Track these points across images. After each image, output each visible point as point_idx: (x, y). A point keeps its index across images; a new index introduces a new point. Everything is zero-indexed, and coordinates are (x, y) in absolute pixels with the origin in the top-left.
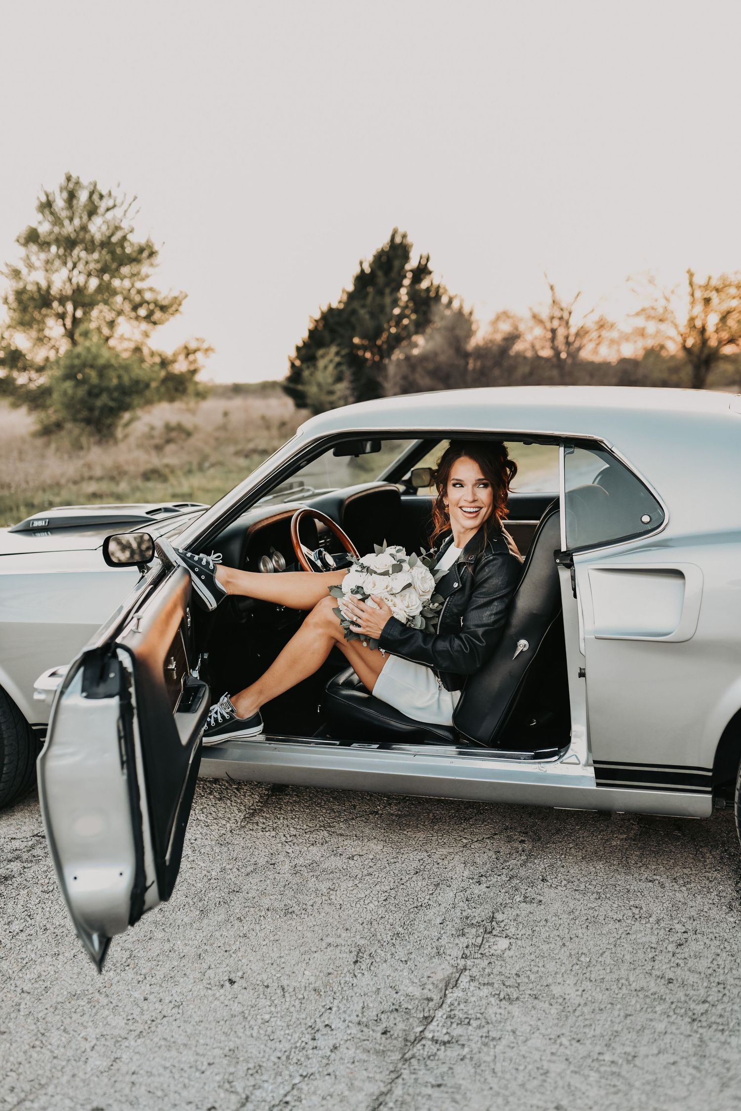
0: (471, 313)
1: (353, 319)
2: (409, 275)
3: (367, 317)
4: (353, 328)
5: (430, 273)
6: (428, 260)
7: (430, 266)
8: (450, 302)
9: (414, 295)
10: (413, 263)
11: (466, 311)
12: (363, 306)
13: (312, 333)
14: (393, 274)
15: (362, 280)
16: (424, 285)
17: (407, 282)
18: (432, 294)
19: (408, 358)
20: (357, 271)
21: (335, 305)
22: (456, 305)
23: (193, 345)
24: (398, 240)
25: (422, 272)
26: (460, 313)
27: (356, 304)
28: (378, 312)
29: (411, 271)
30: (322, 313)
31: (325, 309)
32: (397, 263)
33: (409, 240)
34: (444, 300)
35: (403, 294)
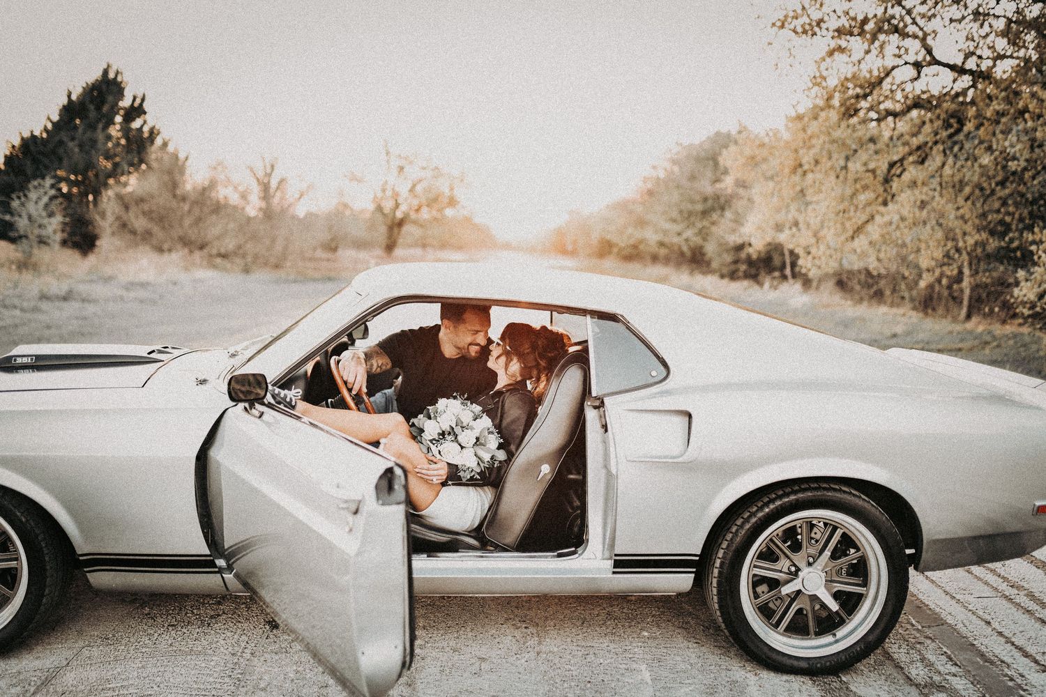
0: (187, 159)
1: (61, 151)
2: (122, 112)
3: (77, 150)
4: (61, 160)
5: (145, 113)
6: (143, 100)
7: (145, 105)
8: (165, 144)
9: (126, 131)
10: (126, 103)
11: (182, 156)
12: (73, 139)
14: (105, 109)
15: (71, 110)
16: (136, 124)
17: (118, 119)
18: (146, 135)
19: (120, 197)
20: (65, 101)
21: (37, 133)
22: (171, 148)
24: (112, 75)
25: (136, 111)
26: (174, 156)
27: (64, 136)
28: (89, 146)
29: (124, 109)
30: (23, 139)
31: (27, 135)
32: (110, 98)
33: (123, 78)
34: (159, 141)
35: (115, 131)
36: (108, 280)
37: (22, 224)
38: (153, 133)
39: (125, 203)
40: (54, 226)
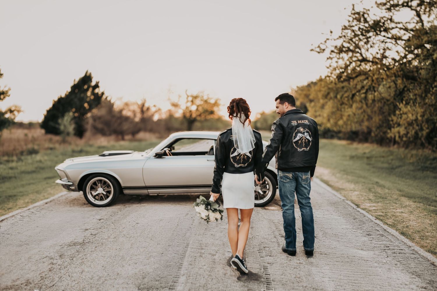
0: (114, 102)
1: (72, 102)
3: (77, 101)
4: (72, 105)
5: (99, 87)
6: (99, 83)
7: (100, 85)
8: (106, 98)
9: (93, 93)
10: (93, 83)
12: (76, 98)
13: (54, 105)
14: (86, 87)
15: (74, 87)
16: (97, 91)
17: (91, 90)
18: (100, 95)
21: (63, 96)
22: (108, 99)
23: (13, 109)
24: (88, 74)
25: (97, 86)
26: (110, 101)
29: (93, 86)
30: (58, 99)
31: (60, 97)
33: (93, 75)
34: (104, 97)
35: (89, 93)
36: (91, 146)
37: (62, 128)
38: (103, 94)
39: (95, 118)
40: (71, 128)
